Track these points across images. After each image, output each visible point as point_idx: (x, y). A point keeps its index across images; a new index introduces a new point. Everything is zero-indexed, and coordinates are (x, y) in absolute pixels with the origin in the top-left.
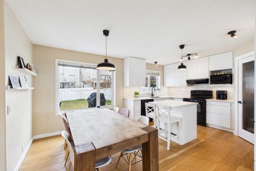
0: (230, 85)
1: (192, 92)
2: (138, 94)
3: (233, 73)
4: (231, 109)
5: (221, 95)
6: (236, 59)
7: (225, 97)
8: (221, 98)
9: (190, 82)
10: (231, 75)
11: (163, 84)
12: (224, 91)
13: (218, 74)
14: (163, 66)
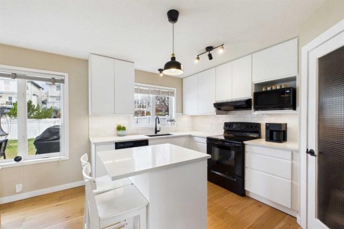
0: (291, 111)
1: (226, 124)
2: (124, 129)
3: (297, 85)
4: (292, 164)
5: (274, 133)
6: (304, 50)
7: (282, 138)
8: (275, 138)
9: (221, 107)
10: (294, 92)
11: (181, 110)
12: (280, 125)
13: (269, 89)
14: (182, 79)
